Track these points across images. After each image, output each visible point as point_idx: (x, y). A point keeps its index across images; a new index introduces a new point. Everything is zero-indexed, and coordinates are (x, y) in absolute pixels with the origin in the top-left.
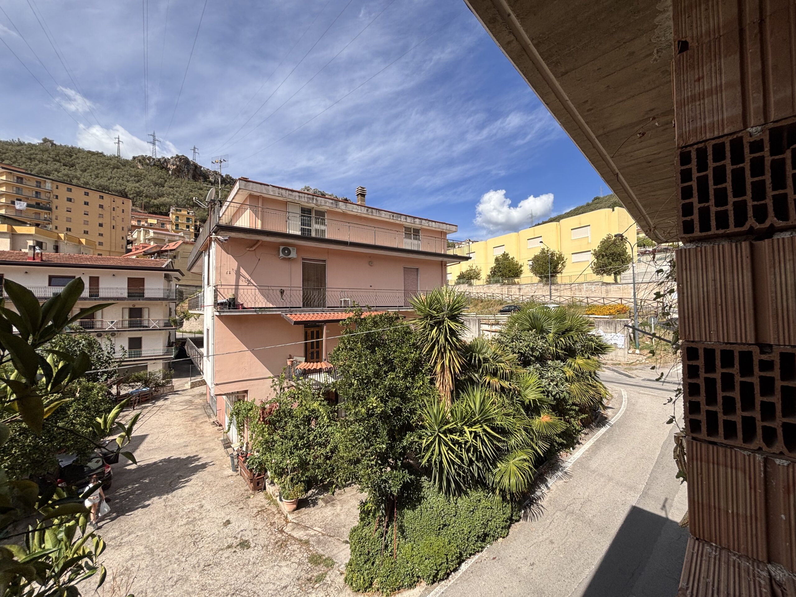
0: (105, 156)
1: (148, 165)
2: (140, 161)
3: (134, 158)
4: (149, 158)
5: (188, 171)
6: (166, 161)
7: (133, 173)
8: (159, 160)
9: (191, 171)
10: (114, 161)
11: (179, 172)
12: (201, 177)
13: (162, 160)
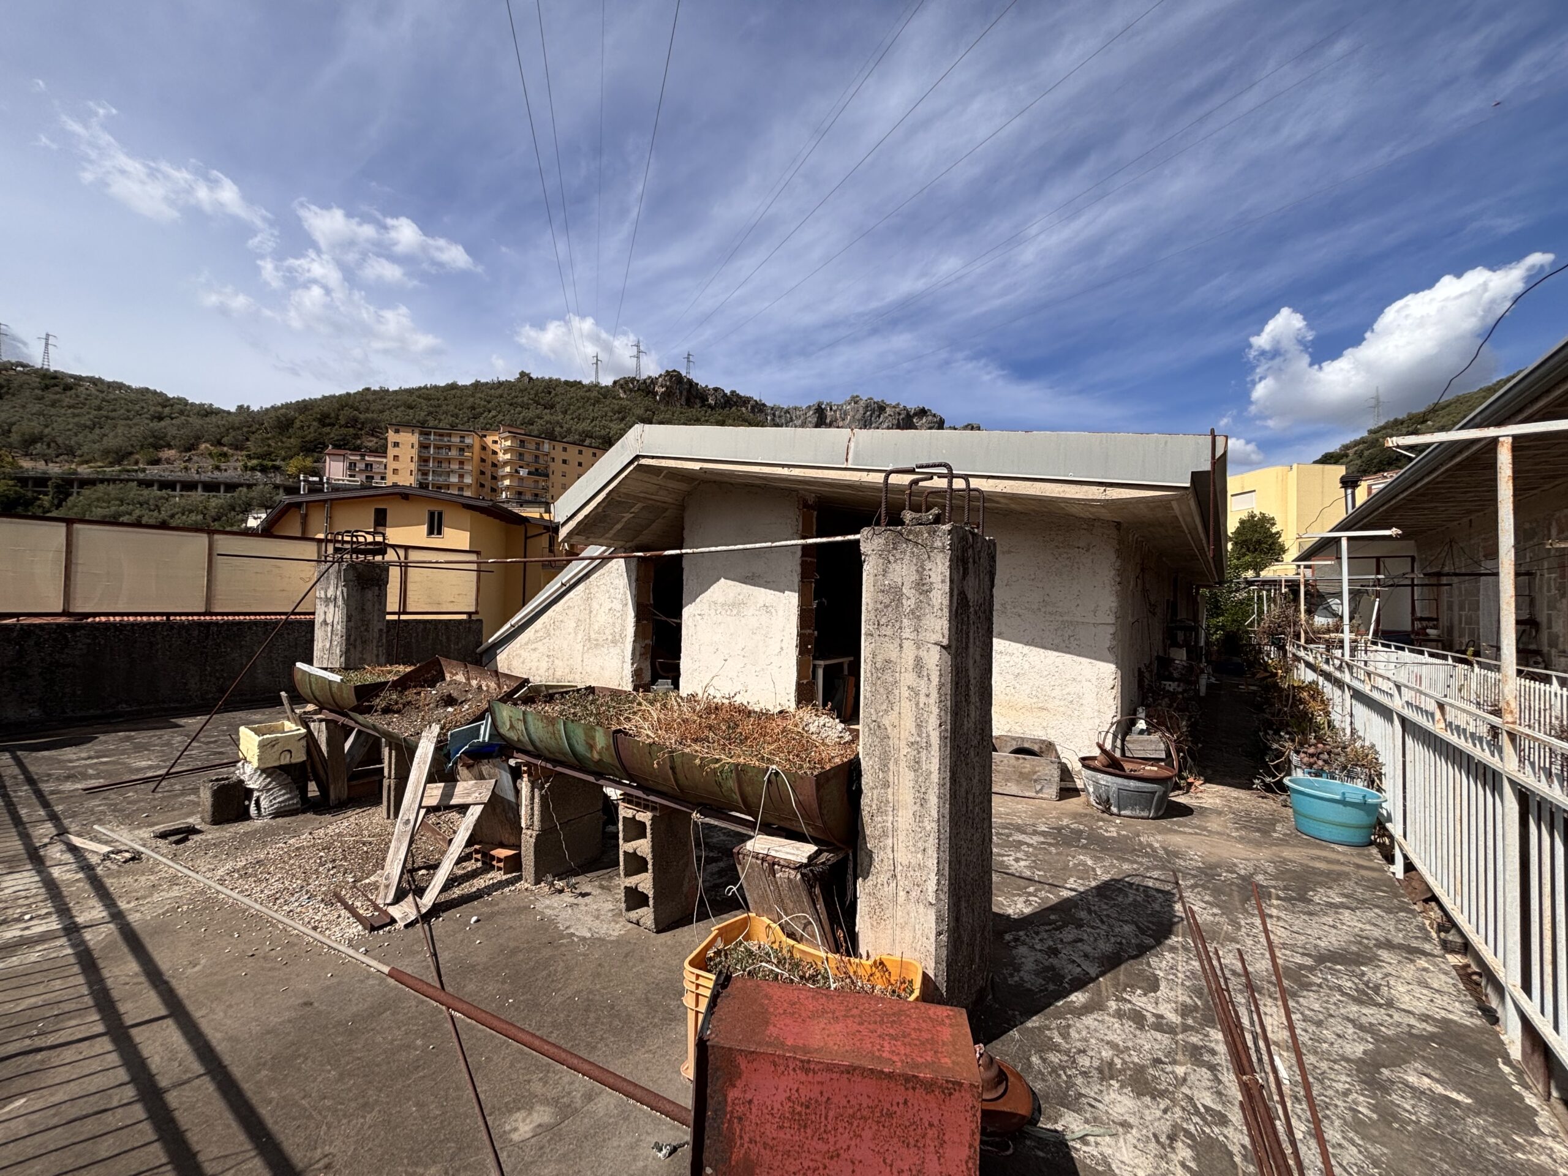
0: (584, 386)
1: (631, 390)
2: (622, 387)
3: (615, 383)
4: (633, 379)
5: (681, 393)
6: (653, 381)
7: (616, 408)
8: (645, 381)
9: (685, 393)
10: (595, 394)
11: (669, 396)
12: (698, 401)
13: (648, 381)
